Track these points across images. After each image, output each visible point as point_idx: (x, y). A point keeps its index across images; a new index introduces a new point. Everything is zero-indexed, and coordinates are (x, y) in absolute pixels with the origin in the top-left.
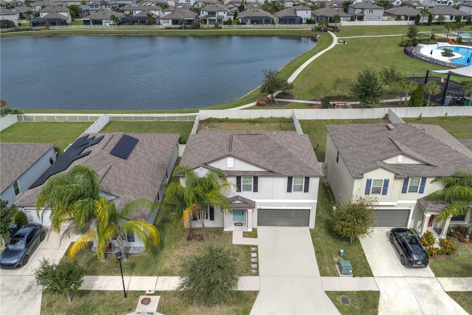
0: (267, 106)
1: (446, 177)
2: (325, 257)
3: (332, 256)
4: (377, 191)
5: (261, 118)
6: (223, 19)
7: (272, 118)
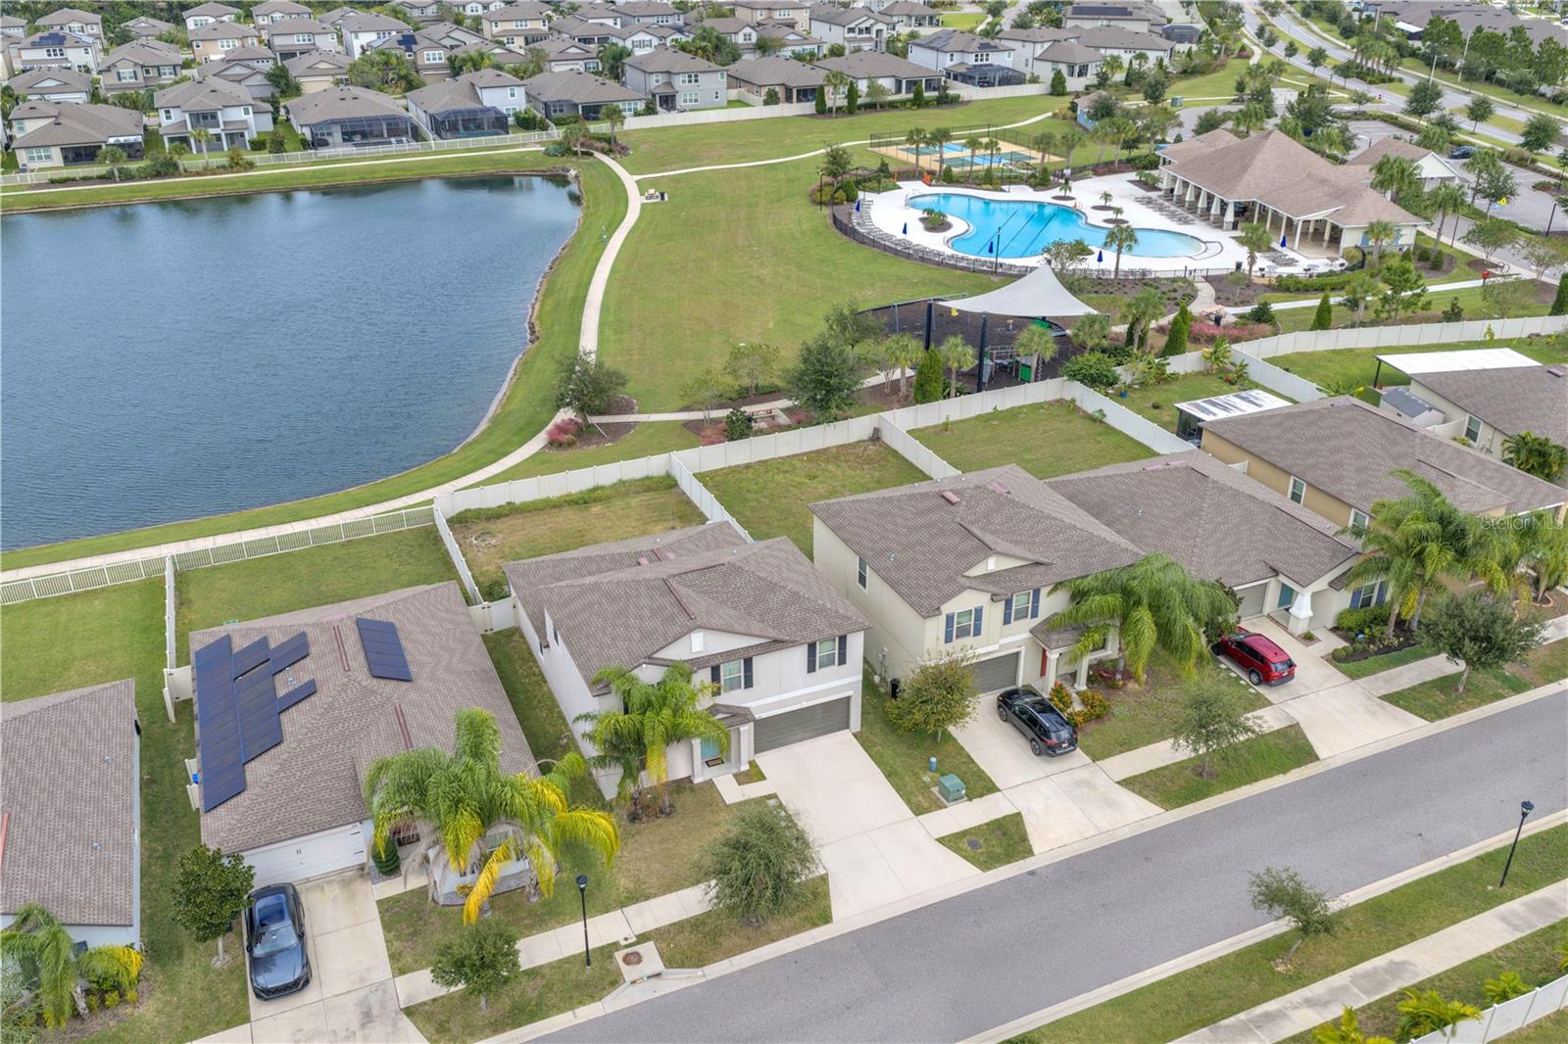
0: (578, 444)
1: (1070, 581)
2: (907, 778)
3: (917, 773)
4: (963, 632)
5: (595, 489)
6: (246, 133)
7: (622, 482)
